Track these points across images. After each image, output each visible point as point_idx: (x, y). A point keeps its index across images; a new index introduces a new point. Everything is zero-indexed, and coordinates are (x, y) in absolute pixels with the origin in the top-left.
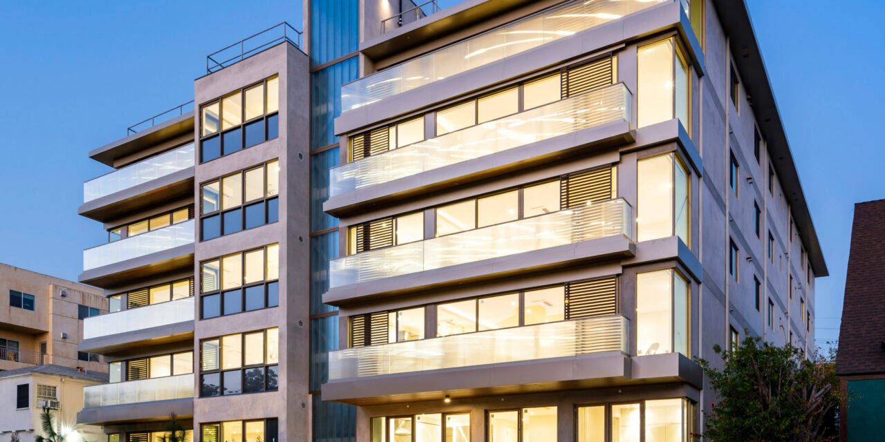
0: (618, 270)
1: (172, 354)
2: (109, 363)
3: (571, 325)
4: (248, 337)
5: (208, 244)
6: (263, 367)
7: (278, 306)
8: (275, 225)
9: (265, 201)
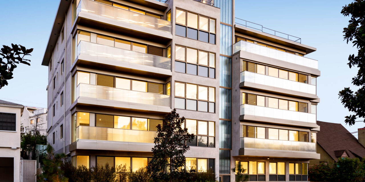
0: (309, 131)
4: (199, 122)
5: (180, 74)
6: (208, 137)
7: (215, 113)
8: (214, 80)
9: (209, 68)
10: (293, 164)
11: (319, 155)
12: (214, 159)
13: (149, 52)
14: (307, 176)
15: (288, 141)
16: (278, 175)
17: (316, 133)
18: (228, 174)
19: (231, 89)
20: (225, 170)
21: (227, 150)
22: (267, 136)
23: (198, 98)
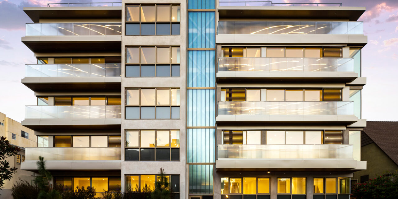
0: (344, 128)
1: (90, 136)
2: (38, 136)
4: (158, 132)
5: (132, 79)
6: (170, 148)
7: (180, 119)
8: (178, 78)
9: (171, 65)
10: (322, 179)
11: (365, 163)
12: (178, 176)
13: (107, 62)
14: (349, 195)
15: (304, 146)
16: (293, 195)
18: (209, 193)
19: (215, 89)
20: (205, 189)
21: (210, 164)
22: (264, 141)
23: (158, 104)
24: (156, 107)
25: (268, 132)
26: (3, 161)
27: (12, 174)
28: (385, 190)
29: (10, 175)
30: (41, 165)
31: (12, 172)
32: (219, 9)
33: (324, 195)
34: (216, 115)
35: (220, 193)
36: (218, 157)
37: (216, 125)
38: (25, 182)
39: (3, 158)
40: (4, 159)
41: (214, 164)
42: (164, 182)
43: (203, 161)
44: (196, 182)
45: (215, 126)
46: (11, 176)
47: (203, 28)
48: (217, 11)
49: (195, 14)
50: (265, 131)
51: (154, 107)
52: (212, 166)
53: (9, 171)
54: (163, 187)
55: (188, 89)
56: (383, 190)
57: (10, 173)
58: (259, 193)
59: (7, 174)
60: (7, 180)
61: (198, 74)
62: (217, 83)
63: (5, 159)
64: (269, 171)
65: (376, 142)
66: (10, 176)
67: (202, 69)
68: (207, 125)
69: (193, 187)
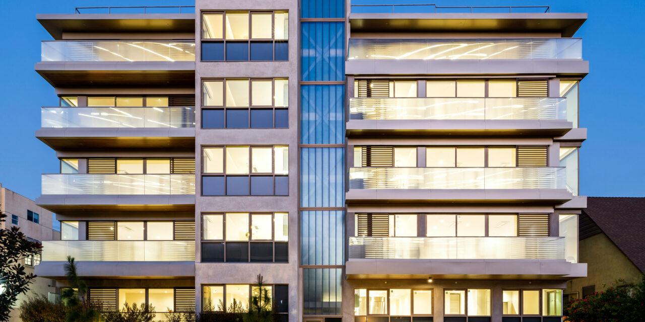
0: (551, 210)
1: (145, 222)
2: (61, 221)
3: (522, 240)
4: (254, 217)
5: (212, 132)
6: (272, 243)
7: (288, 196)
8: (285, 131)
9: (274, 109)
10: (517, 292)
11: (585, 266)
12: (286, 286)
13: (172, 104)
14: (560, 318)
15: (487, 239)
16: (470, 317)
17: (576, 216)
18: (336, 314)
19: (345, 147)
20: (329, 308)
21: (336, 267)
22: (422, 231)
23: (253, 171)
24: (251, 176)
25: (428, 216)
26: (15, 265)
27: (28, 285)
28: (618, 310)
29: (26, 285)
30: (70, 270)
31: (28, 282)
32: (350, 18)
33: (520, 318)
34: (346, 189)
35: (352, 314)
36: (349, 257)
37: (347, 205)
38: (41, 297)
39: (15, 259)
40: (16, 262)
41: (343, 267)
42: (263, 296)
43: (326, 263)
44: (314, 296)
45: (344, 206)
46: (28, 287)
47: (326, 50)
48: (348, 21)
49: (312, 26)
50: (424, 215)
51: (248, 176)
52: (340, 271)
53: (24, 280)
54: (262, 304)
55: (302, 148)
56: (615, 311)
57: (26, 284)
58: (415, 315)
59: (21, 285)
60: (22, 293)
61: (317, 123)
62: (347, 138)
63: (19, 262)
64: (430, 278)
65: (607, 232)
66: (26, 288)
67: (324, 114)
68: (333, 205)
69: (309, 304)
